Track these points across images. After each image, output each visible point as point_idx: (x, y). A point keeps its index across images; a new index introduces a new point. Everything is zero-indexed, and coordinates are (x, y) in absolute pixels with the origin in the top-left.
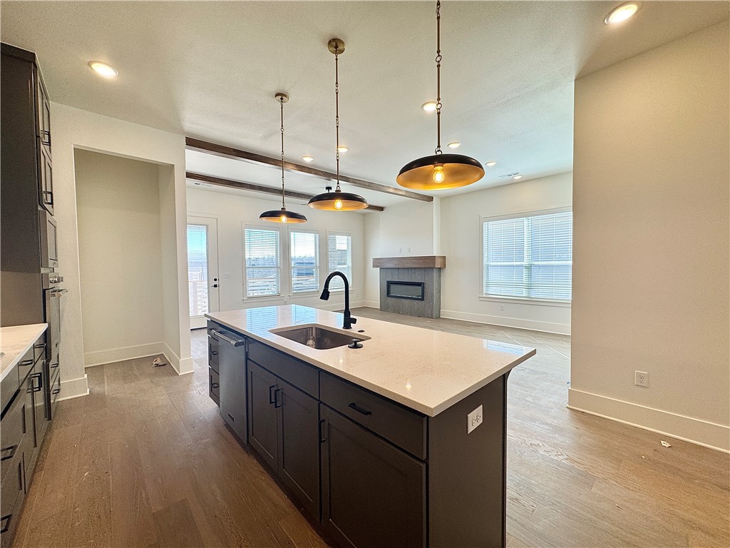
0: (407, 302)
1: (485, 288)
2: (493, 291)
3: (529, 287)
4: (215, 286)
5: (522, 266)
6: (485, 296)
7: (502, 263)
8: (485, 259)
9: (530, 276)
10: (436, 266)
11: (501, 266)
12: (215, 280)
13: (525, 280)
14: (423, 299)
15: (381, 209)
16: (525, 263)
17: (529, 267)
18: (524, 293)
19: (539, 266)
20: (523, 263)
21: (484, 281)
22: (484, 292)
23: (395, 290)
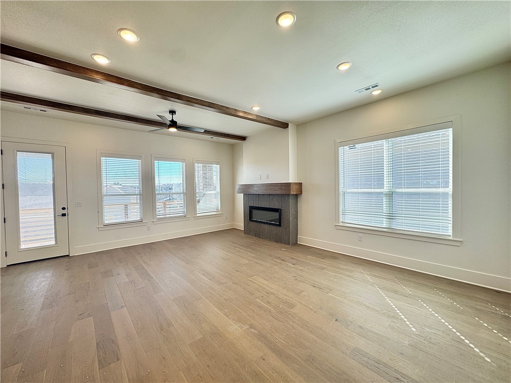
0: (266, 226)
1: (341, 216)
2: (350, 219)
3: (391, 217)
4: (64, 215)
5: (382, 193)
6: (341, 224)
7: (360, 190)
8: (341, 186)
9: (391, 205)
10: (292, 193)
11: (358, 193)
12: (64, 209)
13: (385, 209)
14: (280, 225)
15: (243, 138)
16: (385, 189)
17: (390, 195)
18: (384, 224)
19: (401, 193)
20: (382, 190)
21: (341, 209)
22: (341, 220)
23: (257, 215)
